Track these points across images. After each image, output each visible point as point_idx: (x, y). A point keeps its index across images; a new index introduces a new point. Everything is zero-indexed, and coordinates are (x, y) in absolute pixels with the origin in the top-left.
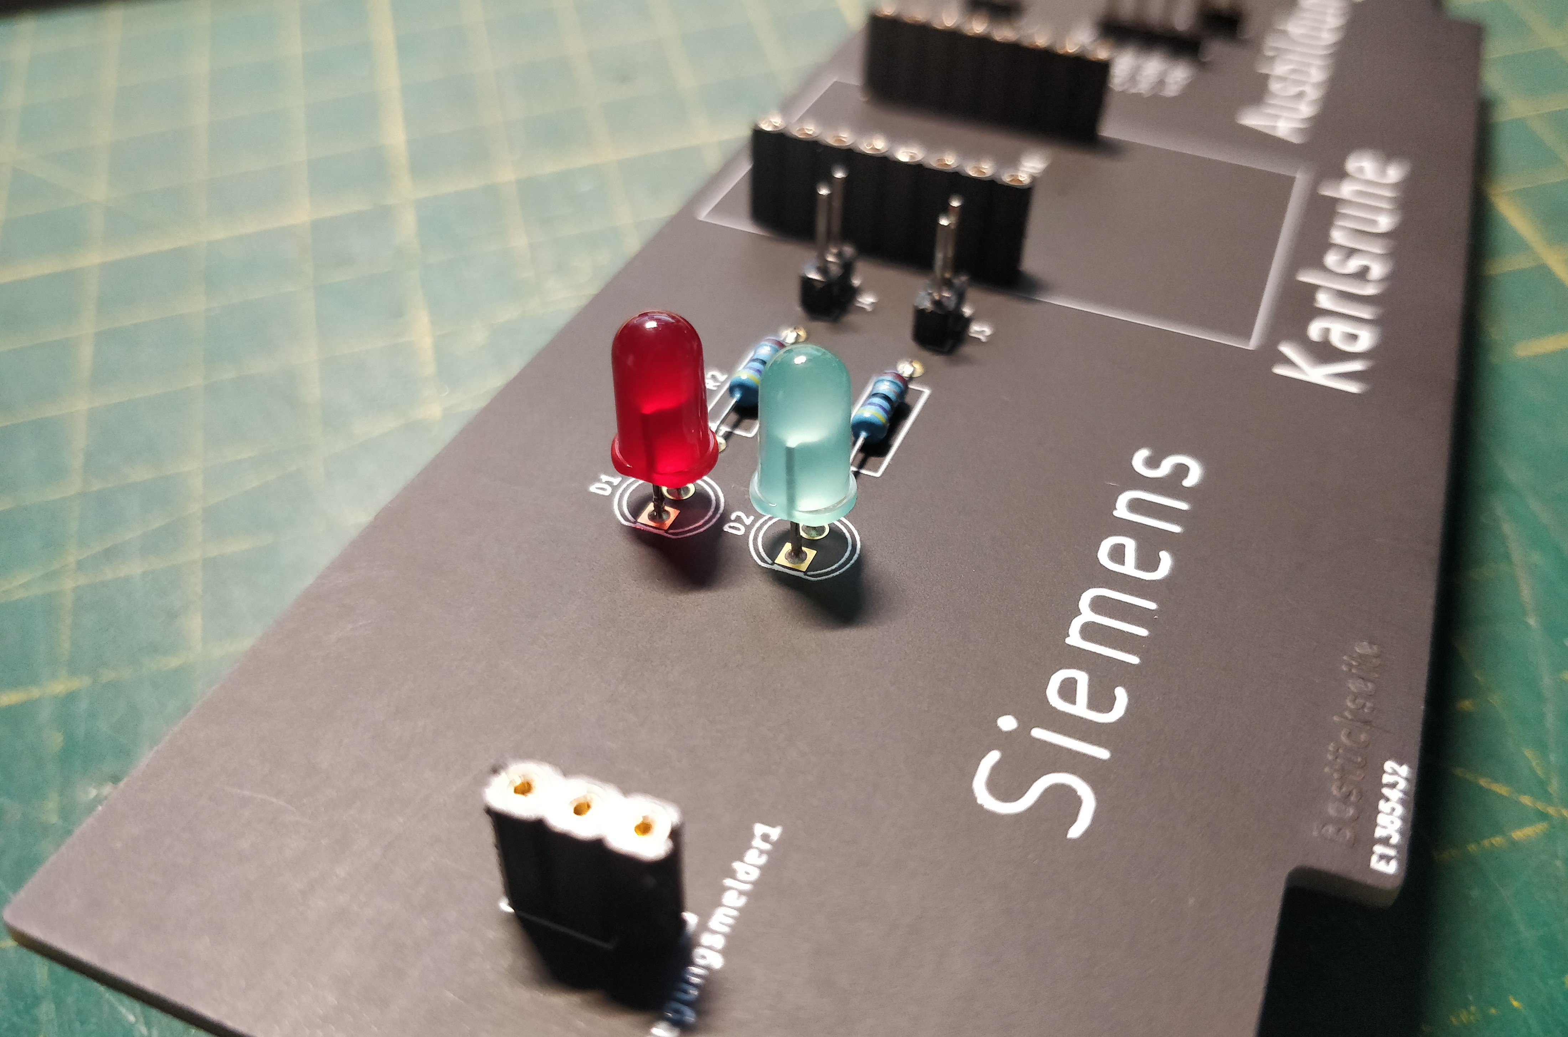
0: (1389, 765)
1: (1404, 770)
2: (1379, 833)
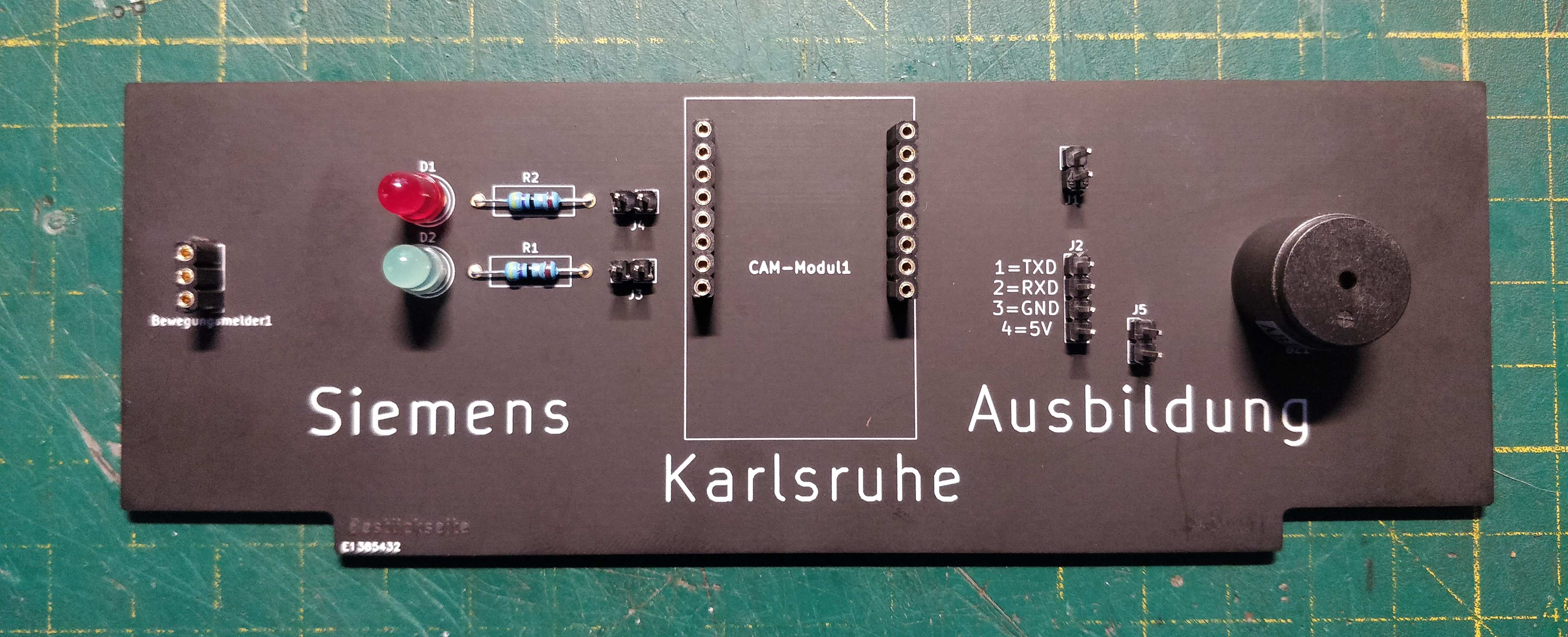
0: (398, 544)
1: (397, 550)
2: (361, 543)
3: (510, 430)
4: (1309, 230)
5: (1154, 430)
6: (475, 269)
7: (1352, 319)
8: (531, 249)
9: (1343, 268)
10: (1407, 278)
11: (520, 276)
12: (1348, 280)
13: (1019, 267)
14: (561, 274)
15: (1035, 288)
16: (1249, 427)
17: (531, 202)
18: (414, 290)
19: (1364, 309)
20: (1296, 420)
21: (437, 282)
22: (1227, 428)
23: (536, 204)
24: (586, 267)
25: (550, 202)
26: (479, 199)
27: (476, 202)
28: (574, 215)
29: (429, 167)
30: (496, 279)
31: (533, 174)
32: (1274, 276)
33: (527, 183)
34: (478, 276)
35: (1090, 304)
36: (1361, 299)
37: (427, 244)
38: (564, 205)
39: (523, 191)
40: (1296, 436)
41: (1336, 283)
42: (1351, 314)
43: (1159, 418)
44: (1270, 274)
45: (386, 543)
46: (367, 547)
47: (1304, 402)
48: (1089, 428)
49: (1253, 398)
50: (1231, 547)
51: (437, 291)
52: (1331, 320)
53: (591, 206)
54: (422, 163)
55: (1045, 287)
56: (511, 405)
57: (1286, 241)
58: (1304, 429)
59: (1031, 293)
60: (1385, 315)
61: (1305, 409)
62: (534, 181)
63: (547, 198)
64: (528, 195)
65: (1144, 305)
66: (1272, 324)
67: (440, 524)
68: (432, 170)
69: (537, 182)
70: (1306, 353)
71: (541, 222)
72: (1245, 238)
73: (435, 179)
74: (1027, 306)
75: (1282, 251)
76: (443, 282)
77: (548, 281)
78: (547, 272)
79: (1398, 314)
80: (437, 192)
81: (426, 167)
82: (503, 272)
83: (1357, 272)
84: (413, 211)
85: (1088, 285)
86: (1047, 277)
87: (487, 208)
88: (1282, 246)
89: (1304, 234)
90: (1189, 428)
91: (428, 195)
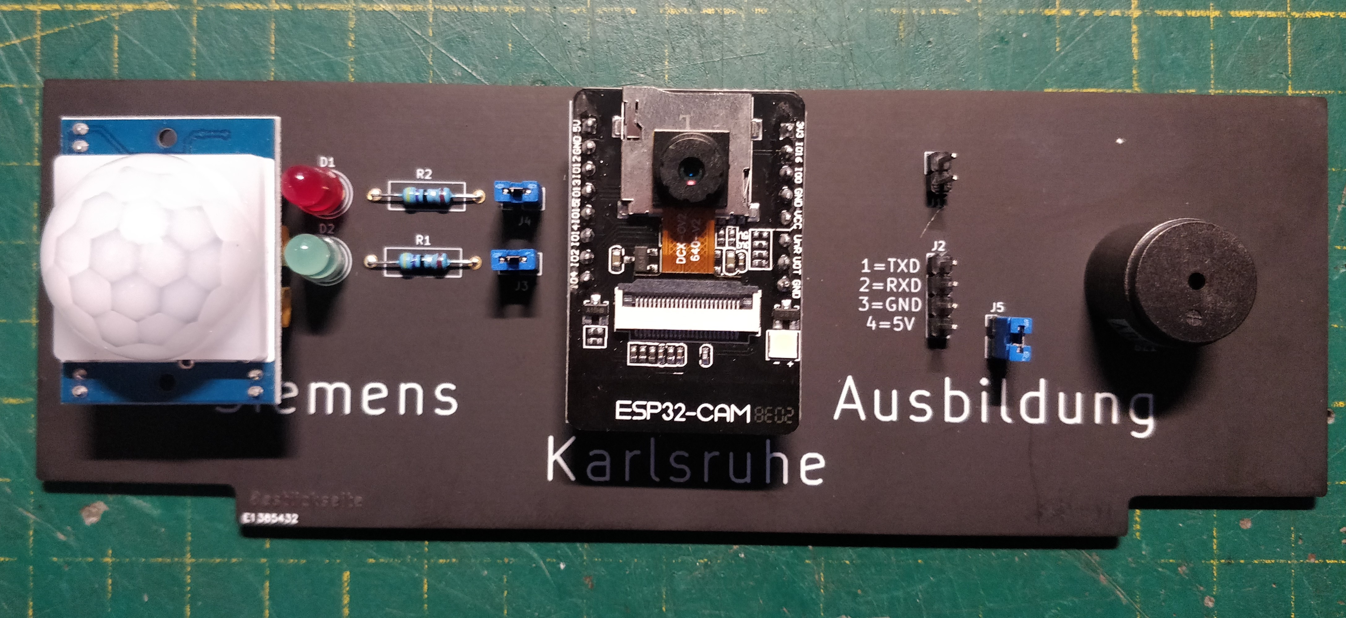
0: (296, 516)
1: (295, 521)
2: (261, 515)
3: (402, 410)
4: (1161, 234)
5: (1008, 420)
6: (371, 259)
7: (1200, 318)
8: (424, 241)
9: (1193, 269)
10: (1253, 280)
11: (414, 266)
12: (1197, 281)
13: (883, 265)
14: (453, 265)
15: (899, 285)
16: (1098, 419)
17: (425, 197)
18: (313, 277)
19: (1213, 308)
20: (1143, 414)
21: (335, 271)
22: (1078, 419)
23: (429, 199)
24: (476, 259)
25: (442, 197)
26: (375, 193)
27: (373, 196)
28: (464, 210)
29: (329, 162)
30: (391, 269)
31: (427, 170)
32: (1126, 276)
33: (420, 179)
34: (373, 266)
35: (952, 301)
36: (1209, 299)
37: (327, 234)
38: (455, 200)
39: (418, 186)
40: (1143, 428)
41: (1186, 284)
42: (1200, 314)
43: (1014, 410)
44: (1123, 274)
45: (285, 515)
46: (266, 518)
47: (1150, 396)
48: (948, 418)
49: (1103, 392)
50: (1080, 531)
51: (335, 279)
52: (1180, 318)
53: (480, 202)
54: (322, 158)
55: (909, 285)
56: (403, 387)
57: (1138, 244)
58: (1150, 422)
59: (895, 290)
60: (1231, 314)
61: (1151, 403)
62: (428, 177)
63: (440, 193)
64: (422, 191)
65: (1001, 303)
66: (1124, 322)
67: (335, 498)
68: (332, 165)
69: (430, 178)
70: (1153, 350)
71: (433, 216)
72: (1097, 242)
73: (335, 174)
74: (892, 302)
75: (1135, 253)
76: (339, 272)
77: (439, 271)
78: (439, 263)
79: (1242, 314)
80: (336, 186)
81: (325, 162)
82: (397, 262)
83: (1206, 274)
84: (314, 203)
85: (950, 283)
86: (912, 276)
87: (383, 202)
88: (1135, 248)
89: (1157, 237)
90: (1041, 419)
91: (327, 188)
